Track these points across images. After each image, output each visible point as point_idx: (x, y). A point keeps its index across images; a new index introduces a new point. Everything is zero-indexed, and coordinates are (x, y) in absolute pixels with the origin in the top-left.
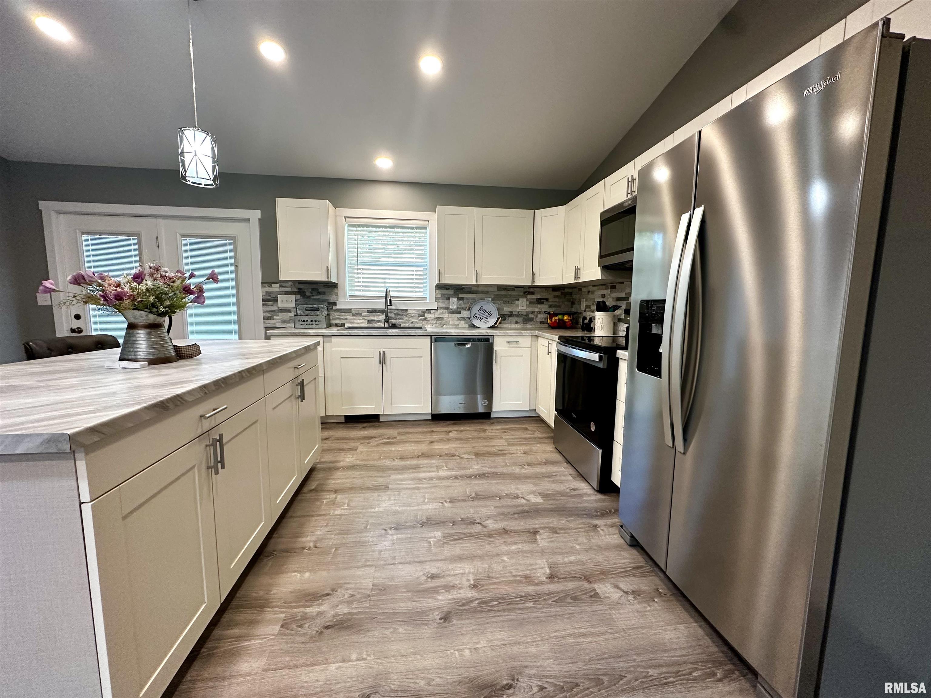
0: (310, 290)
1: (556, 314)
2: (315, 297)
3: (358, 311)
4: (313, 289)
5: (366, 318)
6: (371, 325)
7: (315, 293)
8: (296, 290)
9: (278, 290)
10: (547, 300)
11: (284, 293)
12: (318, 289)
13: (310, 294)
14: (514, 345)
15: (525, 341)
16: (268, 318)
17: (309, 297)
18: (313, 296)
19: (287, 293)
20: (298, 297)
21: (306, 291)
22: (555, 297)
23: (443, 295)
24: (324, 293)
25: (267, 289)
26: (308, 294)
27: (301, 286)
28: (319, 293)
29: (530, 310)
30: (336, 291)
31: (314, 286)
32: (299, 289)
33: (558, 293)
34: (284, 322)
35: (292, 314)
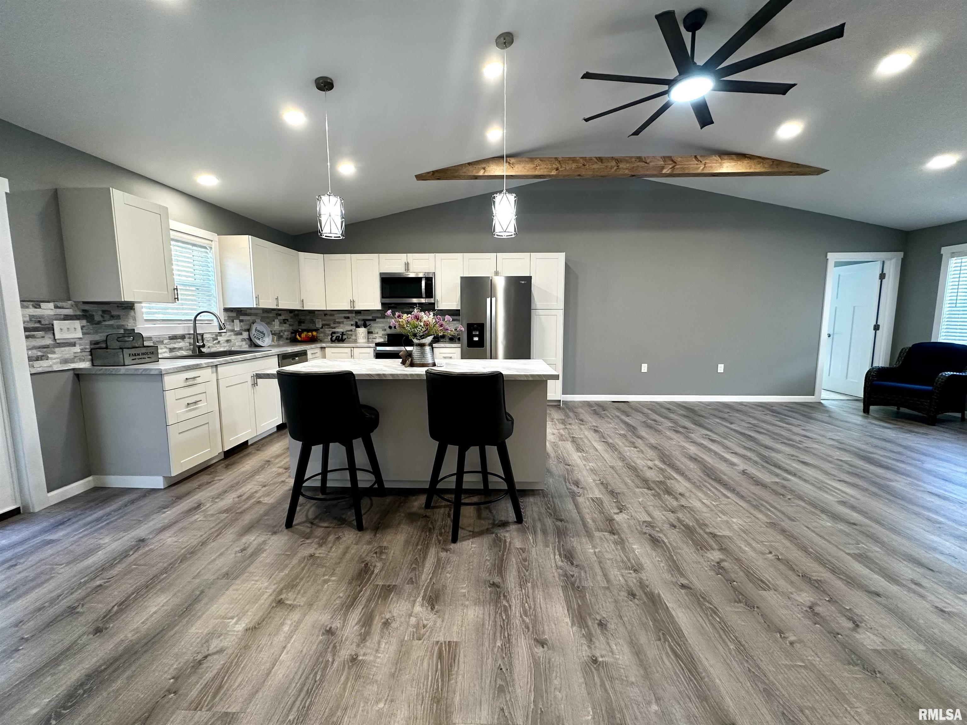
0: (100, 313)
2: (107, 323)
3: (159, 338)
4: (104, 312)
5: (168, 346)
6: (173, 354)
7: (107, 316)
8: (79, 313)
9: (53, 312)
11: (62, 317)
12: (110, 312)
13: (101, 319)
16: (37, 358)
17: (99, 323)
18: (104, 321)
19: (67, 318)
20: (84, 322)
21: (94, 313)
22: (292, 317)
23: (229, 317)
24: (118, 317)
25: (31, 311)
26: (97, 318)
27: (87, 307)
28: (113, 317)
29: (280, 329)
30: (132, 313)
31: (105, 307)
32: (84, 311)
34: (65, 361)
35: (77, 349)
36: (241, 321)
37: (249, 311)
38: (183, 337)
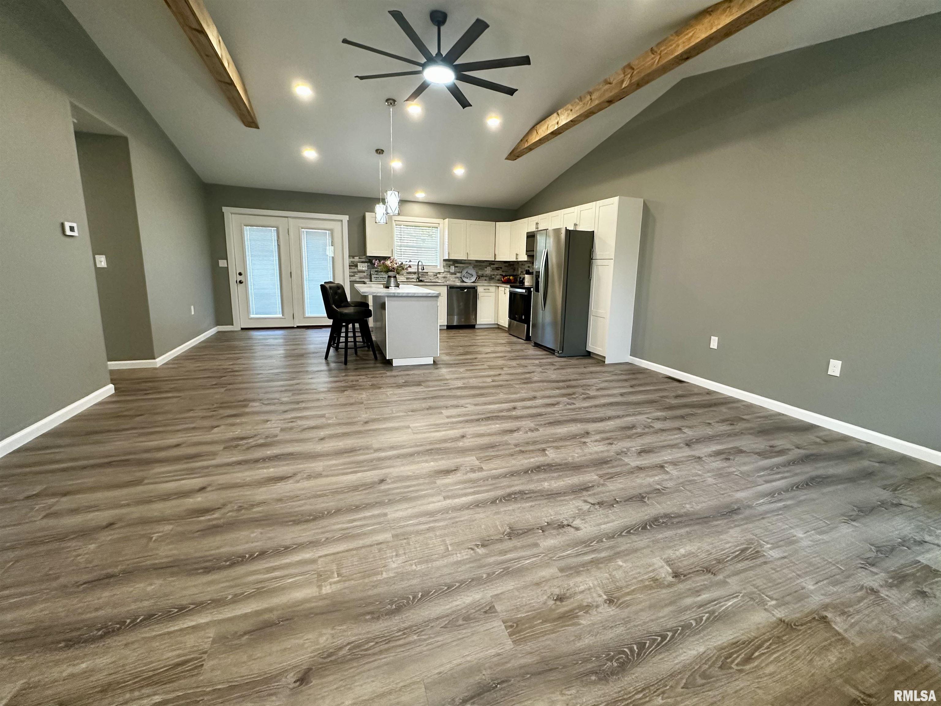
1: (506, 276)
4: (377, 260)
6: (408, 280)
8: (367, 261)
9: (357, 260)
10: (501, 268)
12: (379, 260)
14: (487, 291)
15: (493, 289)
16: (352, 276)
19: (362, 262)
20: (369, 264)
22: (505, 266)
23: (447, 264)
24: (382, 261)
25: (352, 260)
27: (370, 258)
29: (492, 273)
31: (378, 258)
32: (369, 260)
33: (507, 264)
34: (361, 278)
35: (365, 274)
36: (455, 267)
37: (463, 261)
38: (415, 273)
